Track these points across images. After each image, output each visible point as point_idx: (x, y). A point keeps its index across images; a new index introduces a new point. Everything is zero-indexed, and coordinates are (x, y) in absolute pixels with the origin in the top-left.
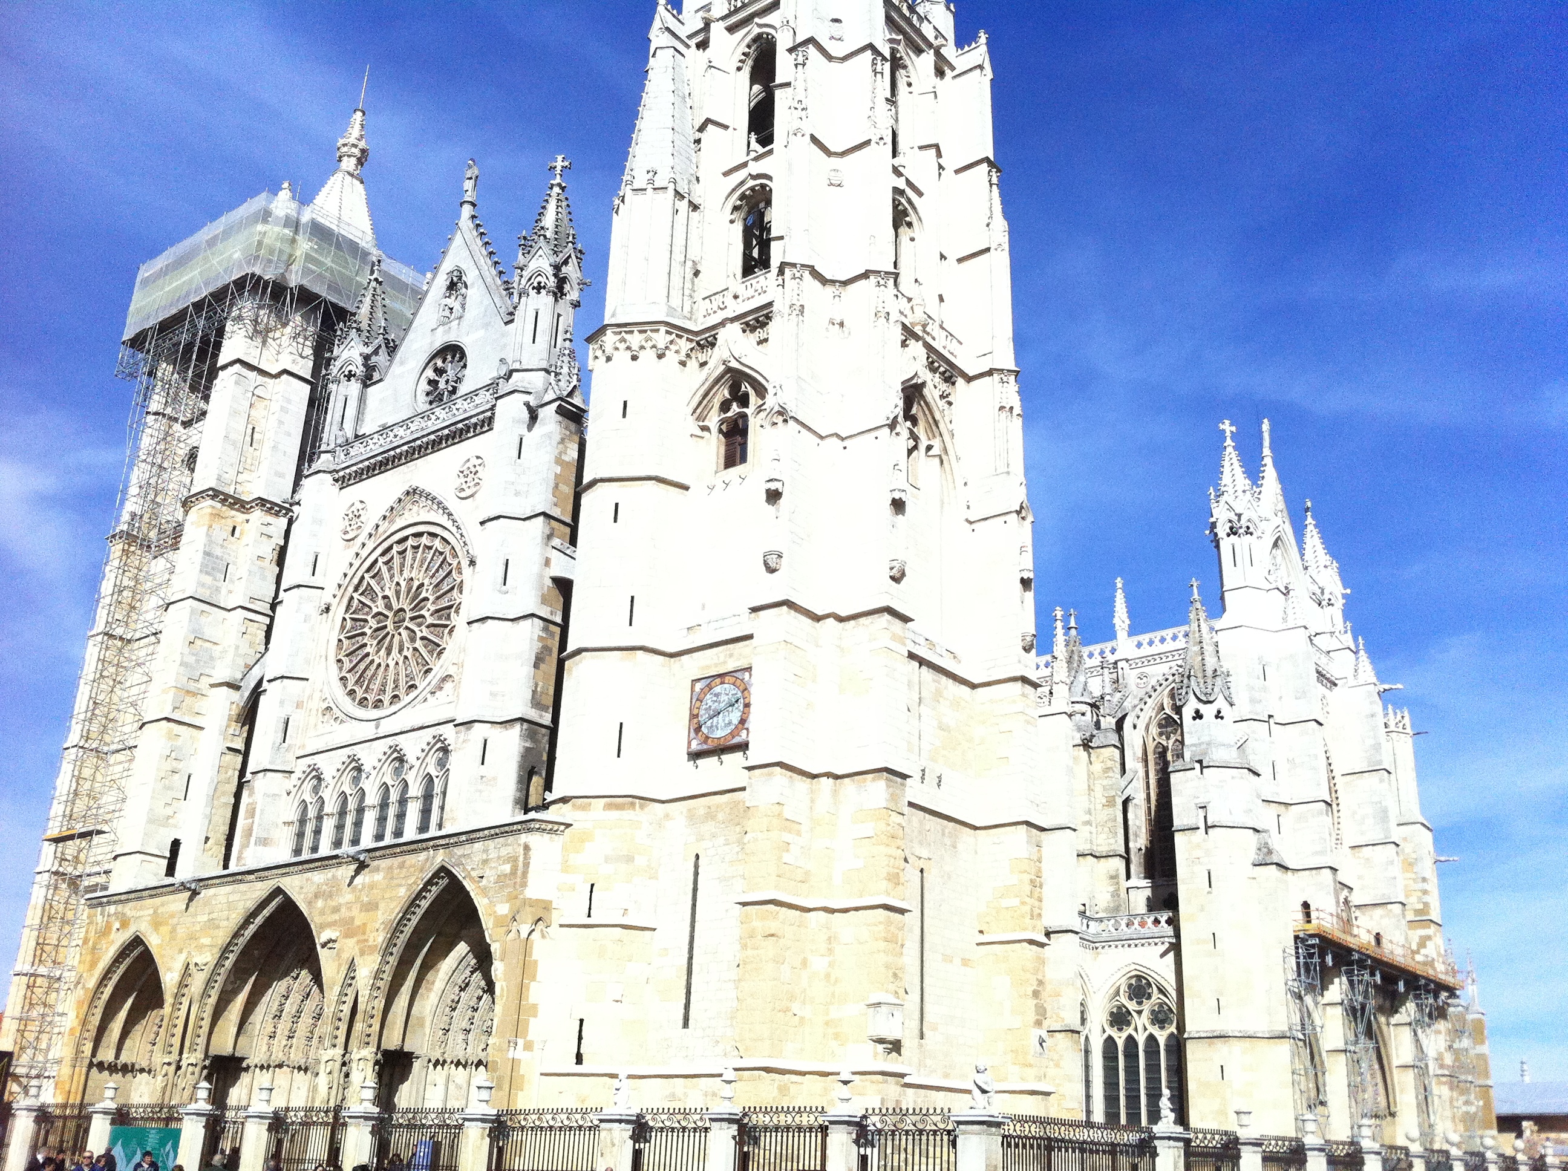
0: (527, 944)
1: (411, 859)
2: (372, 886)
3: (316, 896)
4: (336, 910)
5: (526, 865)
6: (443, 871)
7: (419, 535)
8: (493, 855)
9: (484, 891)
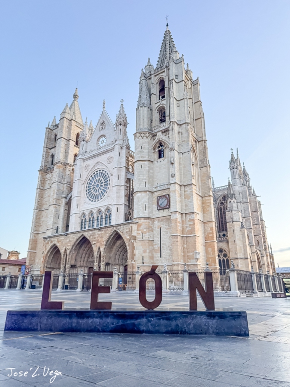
0: (133, 244)
1: (109, 229)
2: (102, 234)
3: (91, 236)
4: (95, 238)
5: (132, 230)
6: (115, 231)
7: (100, 170)
8: (125, 228)
9: (124, 235)
